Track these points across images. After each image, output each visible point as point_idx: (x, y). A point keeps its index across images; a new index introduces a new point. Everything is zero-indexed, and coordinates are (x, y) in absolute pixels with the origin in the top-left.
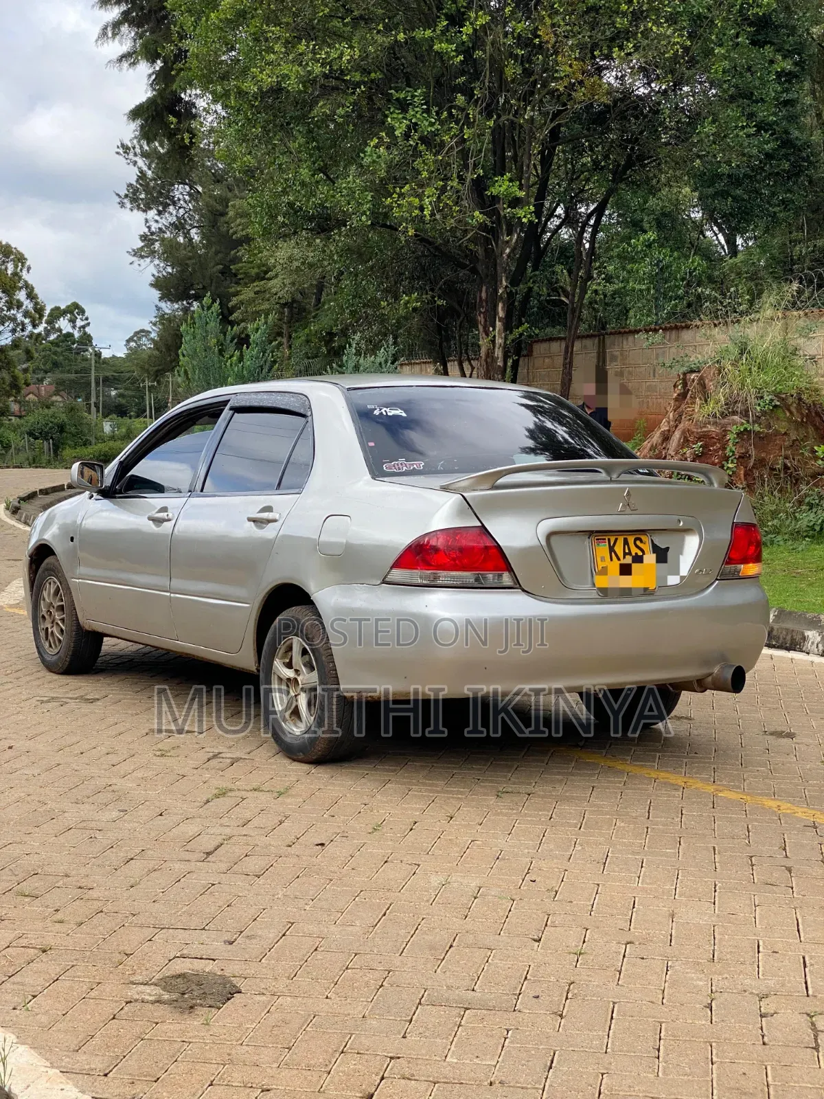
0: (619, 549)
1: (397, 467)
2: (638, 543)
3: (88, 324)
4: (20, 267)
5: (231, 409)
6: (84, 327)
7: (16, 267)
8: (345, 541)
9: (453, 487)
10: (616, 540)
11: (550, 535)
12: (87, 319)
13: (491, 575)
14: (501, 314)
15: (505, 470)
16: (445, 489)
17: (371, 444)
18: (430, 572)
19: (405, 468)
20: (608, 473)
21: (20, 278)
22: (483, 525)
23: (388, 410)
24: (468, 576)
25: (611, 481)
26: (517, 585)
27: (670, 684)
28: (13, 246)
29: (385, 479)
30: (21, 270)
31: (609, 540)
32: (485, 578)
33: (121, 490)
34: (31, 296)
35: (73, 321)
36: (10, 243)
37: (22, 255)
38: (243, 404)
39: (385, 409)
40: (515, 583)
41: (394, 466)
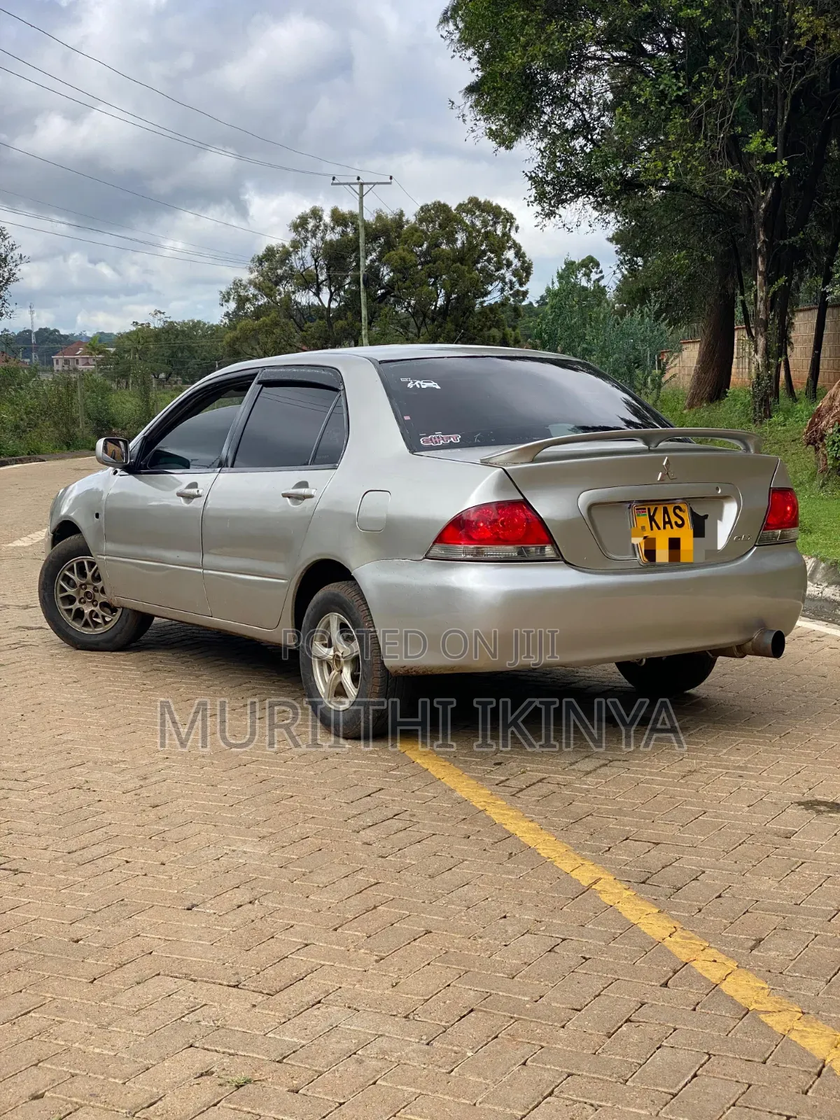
0: (659, 517)
1: (434, 440)
2: (677, 511)
3: (603, 277)
4: (508, 227)
5: (259, 383)
6: (598, 280)
7: (505, 227)
8: (385, 515)
9: (493, 461)
10: (656, 509)
11: (591, 507)
12: (601, 272)
13: (534, 549)
14: (761, 268)
15: (545, 443)
16: (485, 463)
17: (407, 418)
18: (472, 546)
19: (442, 441)
20: (646, 443)
21: (509, 237)
22: (525, 499)
23: (421, 383)
24: (510, 550)
25: (650, 451)
26: (559, 558)
27: (710, 651)
28: (503, 207)
29: (422, 453)
30: (510, 230)
31: (649, 510)
32: (528, 551)
33: (145, 465)
34: (519, 254)
35: (587, 275)
36: (499, 204)
37: (511, 216)
38: (272, 378)
39: (418, 382)
40: (557, 555)
41: (431, 439)
